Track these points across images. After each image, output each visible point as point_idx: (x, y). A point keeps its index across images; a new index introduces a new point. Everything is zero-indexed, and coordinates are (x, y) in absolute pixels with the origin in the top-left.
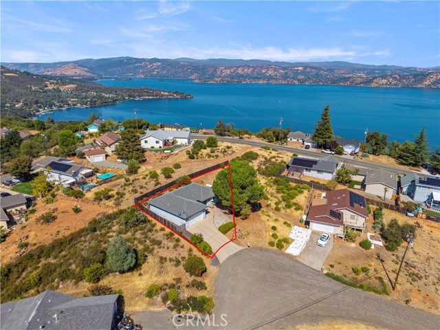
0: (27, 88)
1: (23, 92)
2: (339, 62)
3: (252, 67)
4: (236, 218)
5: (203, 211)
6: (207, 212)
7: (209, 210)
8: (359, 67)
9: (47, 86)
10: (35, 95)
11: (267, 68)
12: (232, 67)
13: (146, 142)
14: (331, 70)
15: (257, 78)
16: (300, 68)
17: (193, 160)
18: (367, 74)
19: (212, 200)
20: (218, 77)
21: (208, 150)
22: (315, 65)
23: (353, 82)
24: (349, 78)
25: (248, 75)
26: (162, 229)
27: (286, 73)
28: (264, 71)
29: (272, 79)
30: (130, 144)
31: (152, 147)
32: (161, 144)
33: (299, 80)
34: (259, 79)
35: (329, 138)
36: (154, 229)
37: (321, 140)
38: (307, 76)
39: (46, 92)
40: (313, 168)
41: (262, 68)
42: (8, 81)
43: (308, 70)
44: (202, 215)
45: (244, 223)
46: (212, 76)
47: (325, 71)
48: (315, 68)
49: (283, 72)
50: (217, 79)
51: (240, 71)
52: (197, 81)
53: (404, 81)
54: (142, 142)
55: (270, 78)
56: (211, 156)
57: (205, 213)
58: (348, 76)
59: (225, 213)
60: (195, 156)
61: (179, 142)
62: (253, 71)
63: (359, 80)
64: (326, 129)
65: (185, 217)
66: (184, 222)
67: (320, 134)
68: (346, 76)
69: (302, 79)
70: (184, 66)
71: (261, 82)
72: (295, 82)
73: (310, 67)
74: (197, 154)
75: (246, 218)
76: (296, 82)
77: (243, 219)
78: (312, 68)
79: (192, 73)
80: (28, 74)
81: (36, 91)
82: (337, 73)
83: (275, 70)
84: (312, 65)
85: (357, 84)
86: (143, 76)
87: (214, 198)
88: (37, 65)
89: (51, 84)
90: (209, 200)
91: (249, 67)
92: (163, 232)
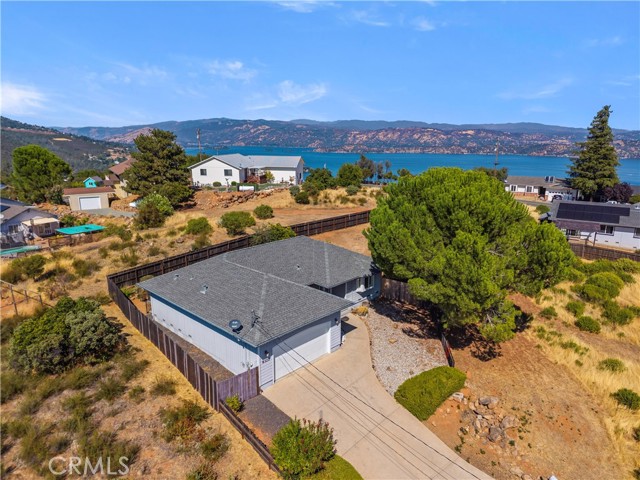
0: (82, 158)
1: (75, 161)
2: (529, 124)
3: (399, 130)
4: (453, 352)
5: (334, 318)
6: (346, 328)
7: (353, 320)
8: (558, 130)
9: (109, 155)
10: (92, 166)
11: (421, 132)
12: (369, 131)
13: (203, 172)
14: (517, 135)
15: (406, 146)
16: (469, 132)
17: (306, 207)
18: (572, 140)
19: (362, 289)
20: (349, 145)
21: (342, 191)
22: (492, 128)
23: (552, 150)
24: (545, 145)
25: (393, 141)
26: (165, 388)
27: (449, 139)
28: (416, 136)
29: (429, 147)
30: (157, 163)
31: (217, 184)
32: (236, 177)
33: (469, 149)
34: (409, 147)
35: (610, 176)
36: (133, 384)
37: (590, 184)
38: (480, 143)
39: (107, 162)
40: (621, 223)
41: (413, 131)
42: (58, 148)
43: (483, 134)
44: (328, 335)
45: (490, 371)
46: (341, 145)
47: (509, 136)
48: (493, 132)
49: (445, 137)
50: (347, 148)
51: (381, 136)
52: (319, 150)
53: (633, 149)
54: (196, 172)
55: (426, 145)
56: (348, 200)
57: (338, 328)
58: (544, 142)
59: (409, 333)
60: (310, 199)
61: (279, 176)
62: (400, 137)
63: (561, 148)
64: (605, 157)
65: (257, 337)
66: (255, 360)
67: (588, 169)
68: (540, 143)
69: (474, 148)
70: (301, 130)
71: (412, 151)
72: (463, 151)
73: (484, 130)
74: (315, 194)
75: (491, 354)
76: (465, 151)
77: (483, 358)
78: (488, 131)
79: (313, 140)
80: (85, 139)
81: (93, 161)
82: (525, 140)
83: (433, 135)
84: (487, 128)
85: (559, 154)
86: (243, 144)
87: (367, 281)
88: (101, 130)
89: (115, 152)
90: (352, 285)
91: (394, 131)
92: (162, 401)
